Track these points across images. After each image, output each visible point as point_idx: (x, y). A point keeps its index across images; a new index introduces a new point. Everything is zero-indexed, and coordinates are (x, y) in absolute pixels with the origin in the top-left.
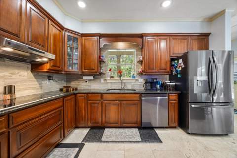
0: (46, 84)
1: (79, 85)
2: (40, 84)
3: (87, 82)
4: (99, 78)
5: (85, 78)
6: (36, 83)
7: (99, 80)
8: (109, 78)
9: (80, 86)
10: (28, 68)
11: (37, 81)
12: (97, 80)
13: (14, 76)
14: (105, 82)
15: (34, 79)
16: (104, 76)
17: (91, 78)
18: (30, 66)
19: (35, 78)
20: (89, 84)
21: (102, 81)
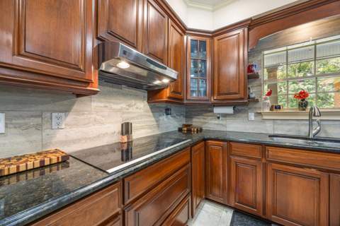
0: (163, 120)
1: (206, 123)
2: (157, 121)
3: (219, 118)
4: (246, 112)
5: (217, 110)
6: (153, 119)
7: (244, 115)
8: (267, 110)
9: (206, 125)
10: (144, 97)
11: (154, 116)
12: (240, 115)
13: (131, 110)
14: (259, 118)
15: (151, 114)
16: (257, 105)
17: (230, 110)
18: (146, 95)
19: (153, 112)
20: (224, 123)
21: (252, 116)
